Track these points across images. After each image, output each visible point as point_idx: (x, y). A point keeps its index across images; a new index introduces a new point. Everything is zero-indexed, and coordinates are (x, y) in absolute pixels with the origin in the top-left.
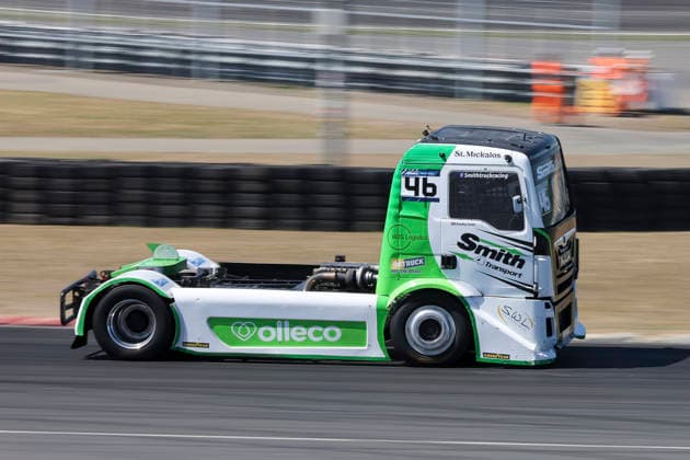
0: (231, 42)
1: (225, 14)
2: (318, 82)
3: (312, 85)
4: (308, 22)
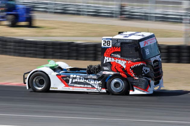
0: (159, 11)
1: (157, 2)
2: (183, 21)
3: (181, 22)
4: (181, 5)
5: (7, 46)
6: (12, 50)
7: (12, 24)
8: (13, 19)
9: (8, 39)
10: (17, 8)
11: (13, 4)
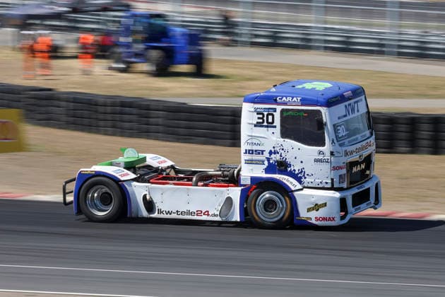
5: (151, 119)
6: (161, 128)
7: (157, 70)
8: (160, 58)
9: (153, 103)
10: (171, 34)
11: (160, 26)
